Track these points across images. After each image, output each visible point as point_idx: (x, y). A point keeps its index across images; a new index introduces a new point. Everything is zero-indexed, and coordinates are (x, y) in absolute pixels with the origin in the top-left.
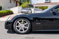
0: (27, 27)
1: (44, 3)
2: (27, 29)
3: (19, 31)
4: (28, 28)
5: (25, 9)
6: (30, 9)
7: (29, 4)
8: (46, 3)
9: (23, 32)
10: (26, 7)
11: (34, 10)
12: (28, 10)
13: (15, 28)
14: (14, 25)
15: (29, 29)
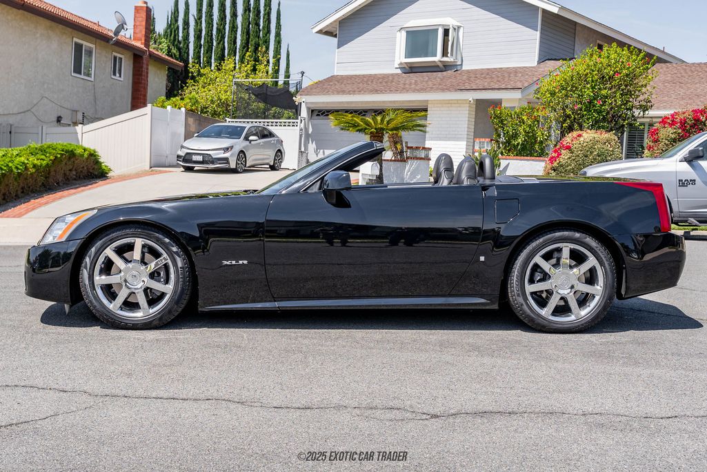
0: (167, 282)
1: (392, 69)
2: (163, 295)
3: (114, 307)
4: (169, 289)
5: (219, 134)
6: (265, 134)
7: (259, 79)
8: (411, 69)
9: (138, 315)
10: (226, 109)
11: (306, 137)
12: (239, 144)
13: (93, 288)
14: (85, 274)
15: (176, 300)
